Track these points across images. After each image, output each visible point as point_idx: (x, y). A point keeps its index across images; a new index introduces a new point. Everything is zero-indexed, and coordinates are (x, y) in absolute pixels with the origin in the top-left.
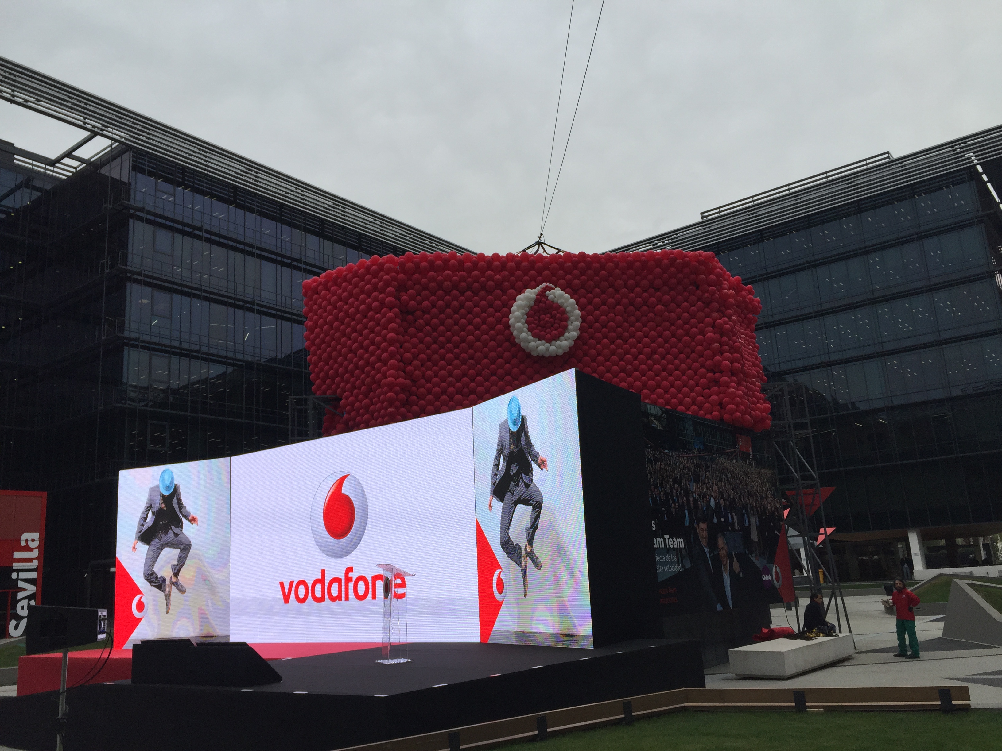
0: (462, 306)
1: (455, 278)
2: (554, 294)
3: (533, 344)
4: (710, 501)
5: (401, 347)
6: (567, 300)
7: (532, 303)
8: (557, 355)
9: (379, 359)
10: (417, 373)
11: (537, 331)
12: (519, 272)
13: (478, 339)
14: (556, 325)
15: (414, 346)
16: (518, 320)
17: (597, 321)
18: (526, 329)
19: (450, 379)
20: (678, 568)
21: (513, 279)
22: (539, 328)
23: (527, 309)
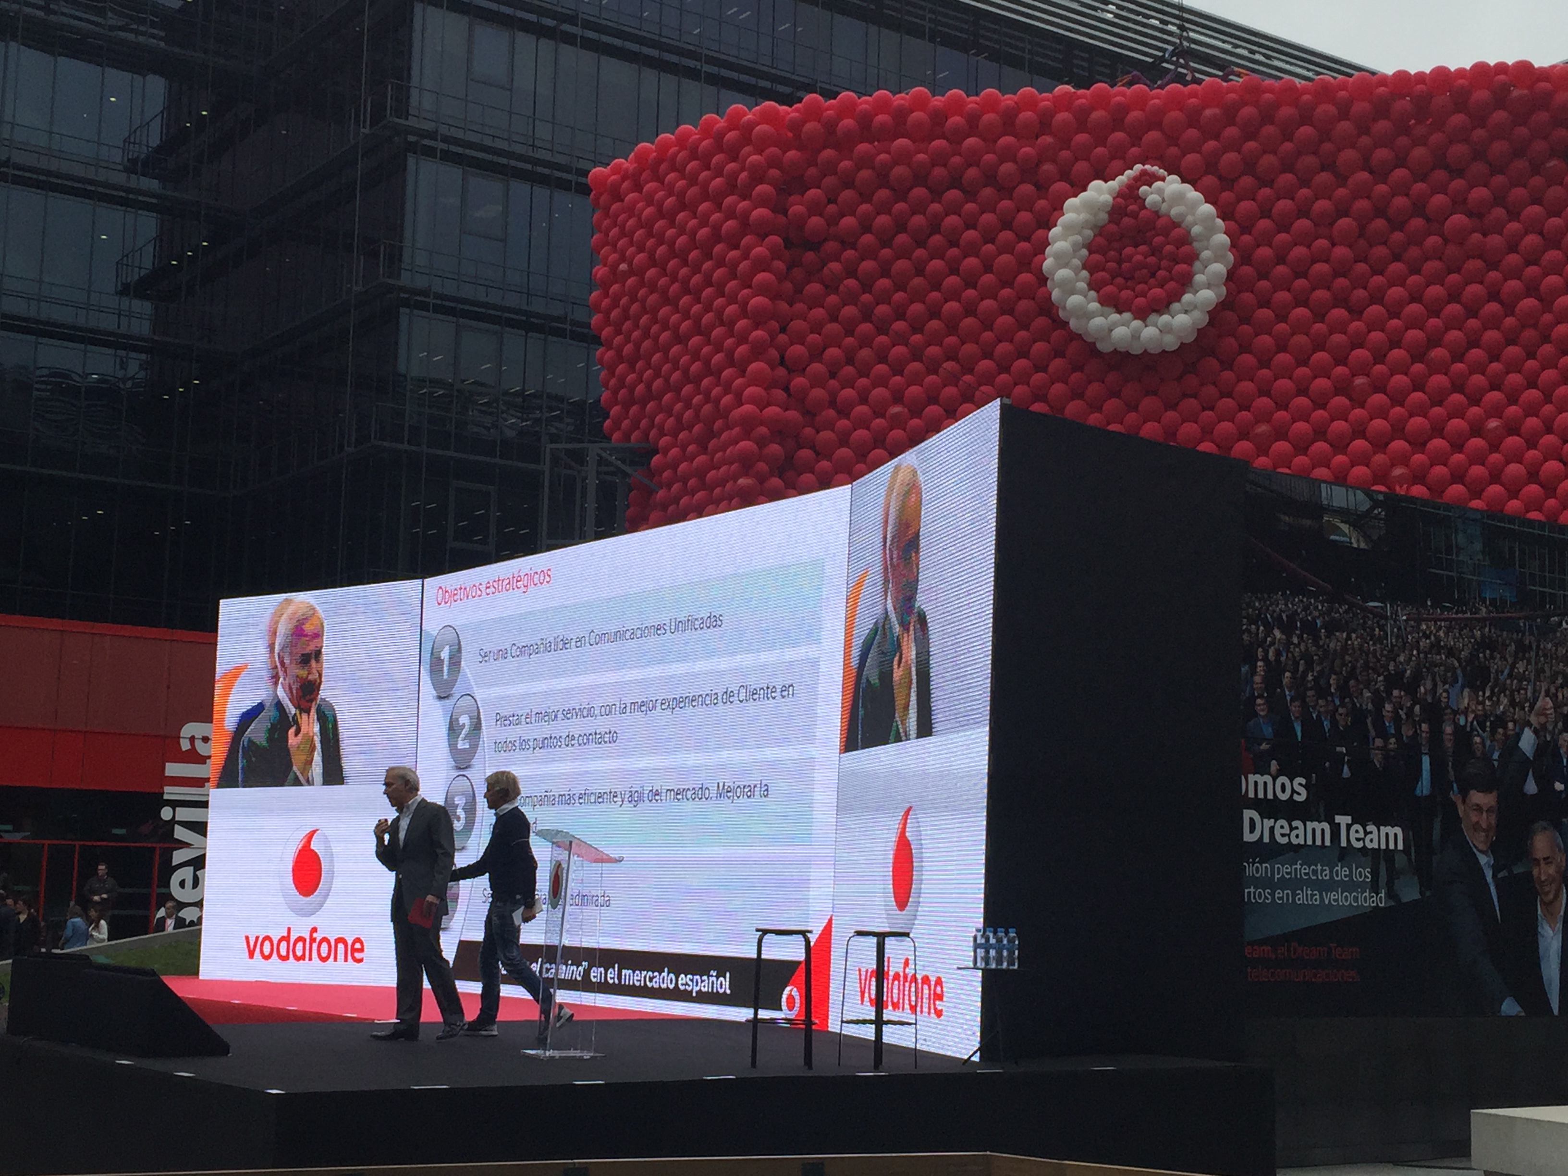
0: (935, 227)
1: (921, 156)
2: (1160, 192)
3: (1098, 322)
4: (1518, 736)
5: (783, 330)
6: (1194, 206)
7: (1104, 217)
8: (1164, 351)
9: (730, 361)
10: (818, 393)
11: (1109, 288)
12: (1081, 138)
13: (970, 310)
14: (1162, 273)
15: (817, 328)
16: (1062, 261)
17: (1281, 259)
18: (1082, 285)
19: (896, 409)
20: (1369, 900)
21: (1065, 154)
22: (1120, 280)
23: (1089, 233)
